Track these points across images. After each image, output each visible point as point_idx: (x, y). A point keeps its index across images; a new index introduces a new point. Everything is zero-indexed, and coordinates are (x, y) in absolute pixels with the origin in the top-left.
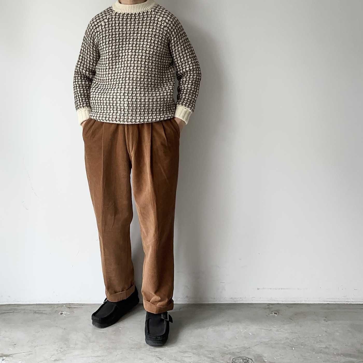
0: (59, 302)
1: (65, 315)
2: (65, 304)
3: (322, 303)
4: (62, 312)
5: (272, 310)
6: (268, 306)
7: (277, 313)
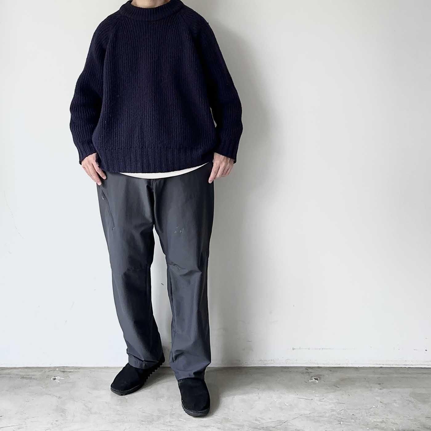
0: (50, 364)
1: (59, 381)
2: (58, 367)
3: (373, 366)
4: (55, 377)
5: (312, 375)
6: (307, 370)
7: (318, 379)
